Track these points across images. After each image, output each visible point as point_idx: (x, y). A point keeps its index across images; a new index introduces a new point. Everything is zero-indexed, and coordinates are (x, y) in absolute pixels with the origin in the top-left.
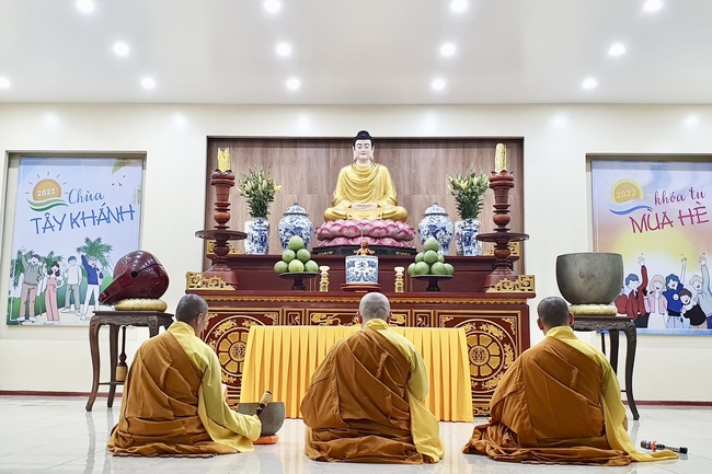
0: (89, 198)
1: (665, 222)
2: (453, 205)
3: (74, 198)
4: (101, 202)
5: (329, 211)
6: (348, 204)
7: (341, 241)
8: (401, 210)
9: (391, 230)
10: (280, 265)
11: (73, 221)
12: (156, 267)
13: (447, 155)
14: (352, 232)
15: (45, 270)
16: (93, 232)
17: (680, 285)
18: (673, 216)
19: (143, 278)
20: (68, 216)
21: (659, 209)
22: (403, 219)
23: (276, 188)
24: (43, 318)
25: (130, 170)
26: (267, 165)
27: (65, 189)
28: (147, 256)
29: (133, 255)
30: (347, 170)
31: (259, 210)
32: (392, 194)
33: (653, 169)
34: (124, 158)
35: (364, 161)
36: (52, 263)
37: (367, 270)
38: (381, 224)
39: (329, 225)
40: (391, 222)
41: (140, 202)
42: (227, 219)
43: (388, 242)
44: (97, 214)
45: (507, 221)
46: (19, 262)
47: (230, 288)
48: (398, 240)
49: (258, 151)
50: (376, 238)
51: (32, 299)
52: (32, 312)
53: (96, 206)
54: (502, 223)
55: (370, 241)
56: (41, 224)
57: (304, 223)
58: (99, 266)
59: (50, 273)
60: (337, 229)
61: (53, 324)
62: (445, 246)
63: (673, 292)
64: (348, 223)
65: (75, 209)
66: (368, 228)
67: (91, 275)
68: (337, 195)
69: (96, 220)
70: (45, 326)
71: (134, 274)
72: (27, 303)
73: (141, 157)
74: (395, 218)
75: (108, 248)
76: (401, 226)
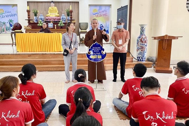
0: (9, 12)
1: (101, 16)
2: (66, 14)
3: (6, 12)
4: (11, 13)
5: (47, 15)
6: (50, 14)
7: (49, 20)
8: (58, 15)
9: (56, 18)
10: (38, 25)
11: (7, 16)
12: (20, 25)
13: (67, 4)
14: (50, 19)
15: (3, 25)
16: (11, 18)
17: (102, 26)
18: (102, 15)
19: (18, 27)
20: (6, 16)
21: (100, 14)
22: (59, 16)
23: (38, 11)
24: (4, 32)
25: (15, 7)
26: (38, 7)
27: (5, 11)
28: (18, 23)
29: (16, 23)
30: (50, 8)
31: (36, 15)
32: (57, 12)
33: (99, 7)
34: (14, 5)
35: (52, 6)
36: (4, 23)
37: (51, 25)
38: (55, 17)
39: (47, 17)
40: (56, 17)
41: (17, 13)
42: (30, 17)
43: (56, 20)
44: (10, 15)
45: (72, 18)
47: (31, 28)
48: (58, 20)
49: (36, 4)
50: (54, 20)
51: (2, 29)
52: (2, 31)
53: (10, 14)
54: (71, 18)
55: (53, 20)
56: (1, 17)
57: (43, 17)
58: (12, 24)
59: (4, 25)
60: (48, 18)
61: (6, 33)
62: (65, 21)
63: (101, 27)
64: (50, 17)
65: (7, 14)
66: (52, 18)
68: (49, 12)
69: (11, 16)
70: (5, 33)
71: (16, 26)
72: (1, 30)
73: (17, 5)
74: (57, 16)
75: (13, 21)
76: (58, 17)
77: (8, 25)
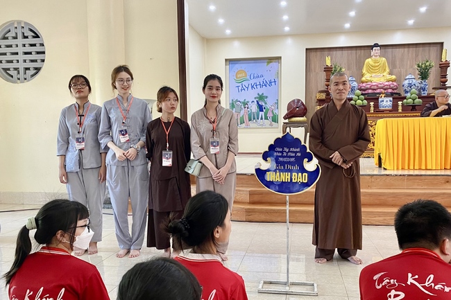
0: (258, 77)
3: (252, 77)
4: (263, 78)
5: (364, 79)
6: (370, 75)
7: (370, 91)
8: (394, 77)
11: (252, 87)
14: (375, 87)
15: (243, 107)
16: (260, 91)
20: (250, 85)
23: (343, 70)
24: (244, 125)
25: (273, 64)
27: (249, 74)
30: (369, 61)
34: (270, 60)
35: (376, 56)
36: (245, 104)
41: (278, 77)
44: (262, 83)
46: (233, 104)
51: (239, 118)
52: (239, 123)
53: (261, 80)
56: (240, 88)
58: (263, 104)
59: (245, 108)
60: (368, 86)
61: (247, 127)
65: (252, 82)
67: (261, 108)
68: (364, 71)
69: (261, 86)
70: (245, 128)
74: (391, 81)
75: (267, 97)
77: (254, 108)
